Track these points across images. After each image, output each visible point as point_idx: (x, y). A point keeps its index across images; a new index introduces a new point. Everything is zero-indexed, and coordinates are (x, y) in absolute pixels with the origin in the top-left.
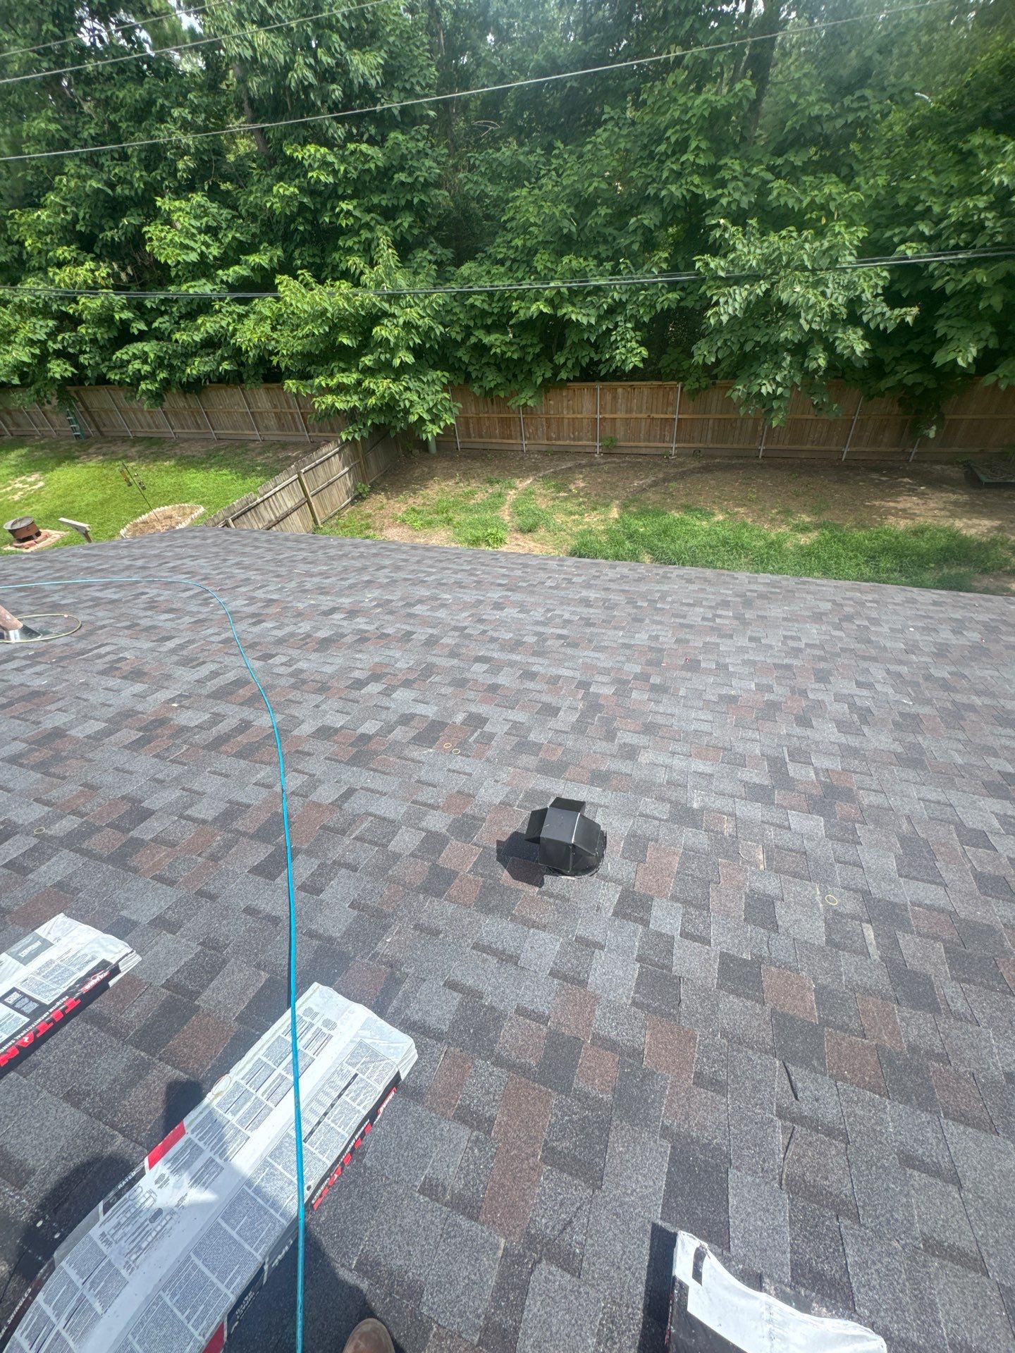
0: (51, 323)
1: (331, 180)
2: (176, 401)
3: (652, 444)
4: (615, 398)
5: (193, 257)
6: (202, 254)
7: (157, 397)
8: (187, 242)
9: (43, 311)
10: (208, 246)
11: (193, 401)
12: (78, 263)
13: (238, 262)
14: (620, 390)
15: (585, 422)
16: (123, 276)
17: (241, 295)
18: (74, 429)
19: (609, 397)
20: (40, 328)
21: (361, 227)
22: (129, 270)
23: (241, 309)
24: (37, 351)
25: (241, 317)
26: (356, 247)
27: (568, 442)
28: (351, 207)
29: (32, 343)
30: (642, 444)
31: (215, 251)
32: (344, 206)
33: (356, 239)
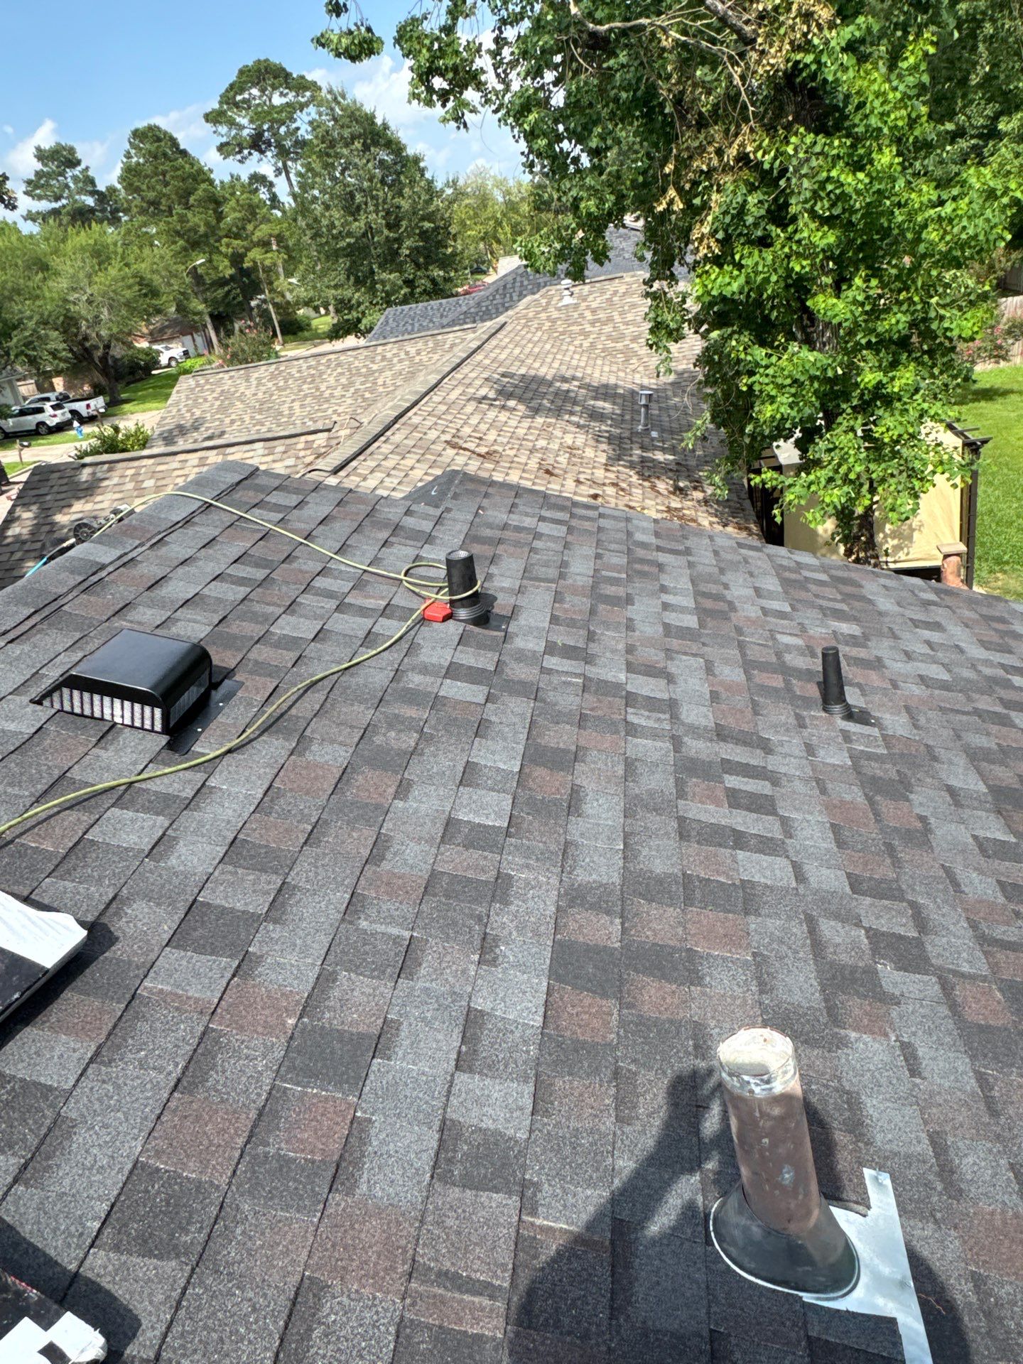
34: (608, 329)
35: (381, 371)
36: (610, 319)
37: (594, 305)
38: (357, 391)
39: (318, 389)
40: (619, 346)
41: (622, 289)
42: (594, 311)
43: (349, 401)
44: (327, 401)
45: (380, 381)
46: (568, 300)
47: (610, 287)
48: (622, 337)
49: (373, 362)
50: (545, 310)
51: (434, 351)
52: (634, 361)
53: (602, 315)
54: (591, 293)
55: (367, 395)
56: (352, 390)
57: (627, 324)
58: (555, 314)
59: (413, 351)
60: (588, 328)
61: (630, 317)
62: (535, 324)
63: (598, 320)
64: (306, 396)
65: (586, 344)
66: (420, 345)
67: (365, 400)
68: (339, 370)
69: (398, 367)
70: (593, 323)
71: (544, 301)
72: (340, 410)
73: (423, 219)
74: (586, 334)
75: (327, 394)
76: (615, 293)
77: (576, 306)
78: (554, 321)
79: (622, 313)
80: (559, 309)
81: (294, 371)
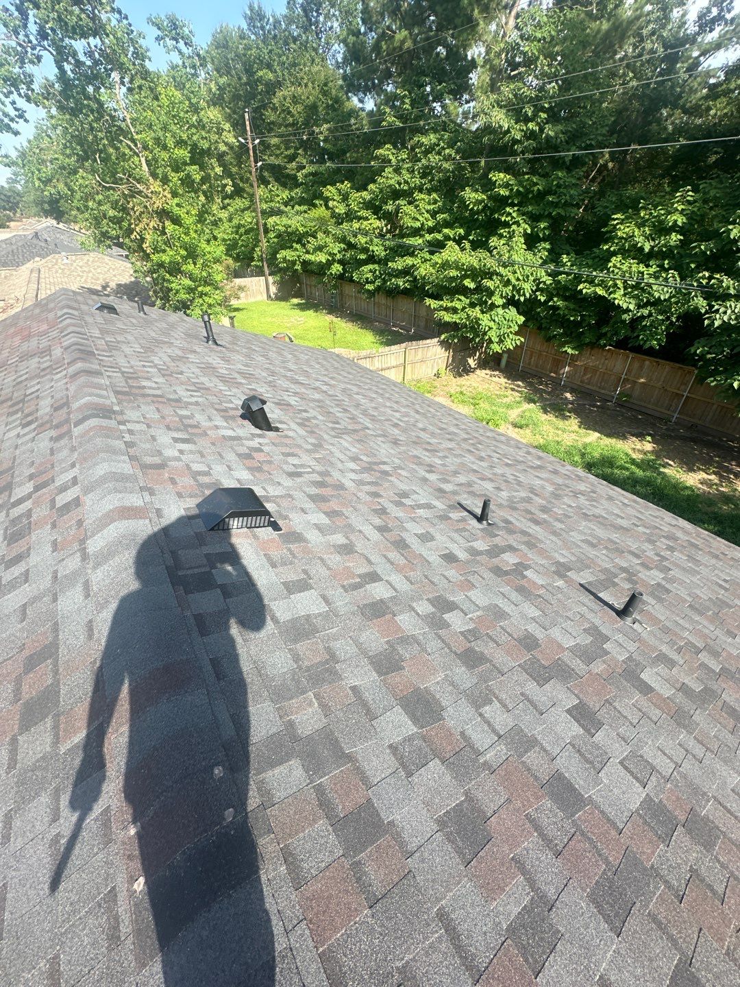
0: (343, 246)
1: (507, 193)
2: (381, 299)
3: (659, 409)
4: (641, 367)
5: (418, 224)
6: (423, 224)
7: (371, 294)
8: (418, 216)
9: (343, 240)
10: (427, 220)
11: (389, 302)
12: (366, 219)
13: (439, 232)
14: (647, 363)
15: (613, 377)
16: (385, 229)
17: (432, 248)
18: (332, 302)
19: (636, 365)
20: (336, 248)
21: (514, 223)
22: (389, 227)
23: (427, 256)
24: (330, 259)
25: (426, 260)
26: (505, 234)
27: (594, 388)
28: (511, 211)
29: (330, 254)
30: (650, 406)
31: (430, 224)
32: (508, 209)
33: (507, 230)
34: (90, 275)
36: (90, 271)
37: (80, 264)
41: (91, 259)
46: (66, 261)
47: (86, 258)
48: (98, 279)
50: (56, 264)
53: (86, 269)
54: (77, 259)
57: (98, 273)
58: (62, 267)
60: (81, 274)
61: (99, 271)
62: (54, 270)
63: (85, 271)
70: (83, 272)
71: (54, 261)
74: (82, 277)
76: (88, 260)
77: (72, 264)
78: (63, 270)
79: (95, 269)
80: (63, 265)
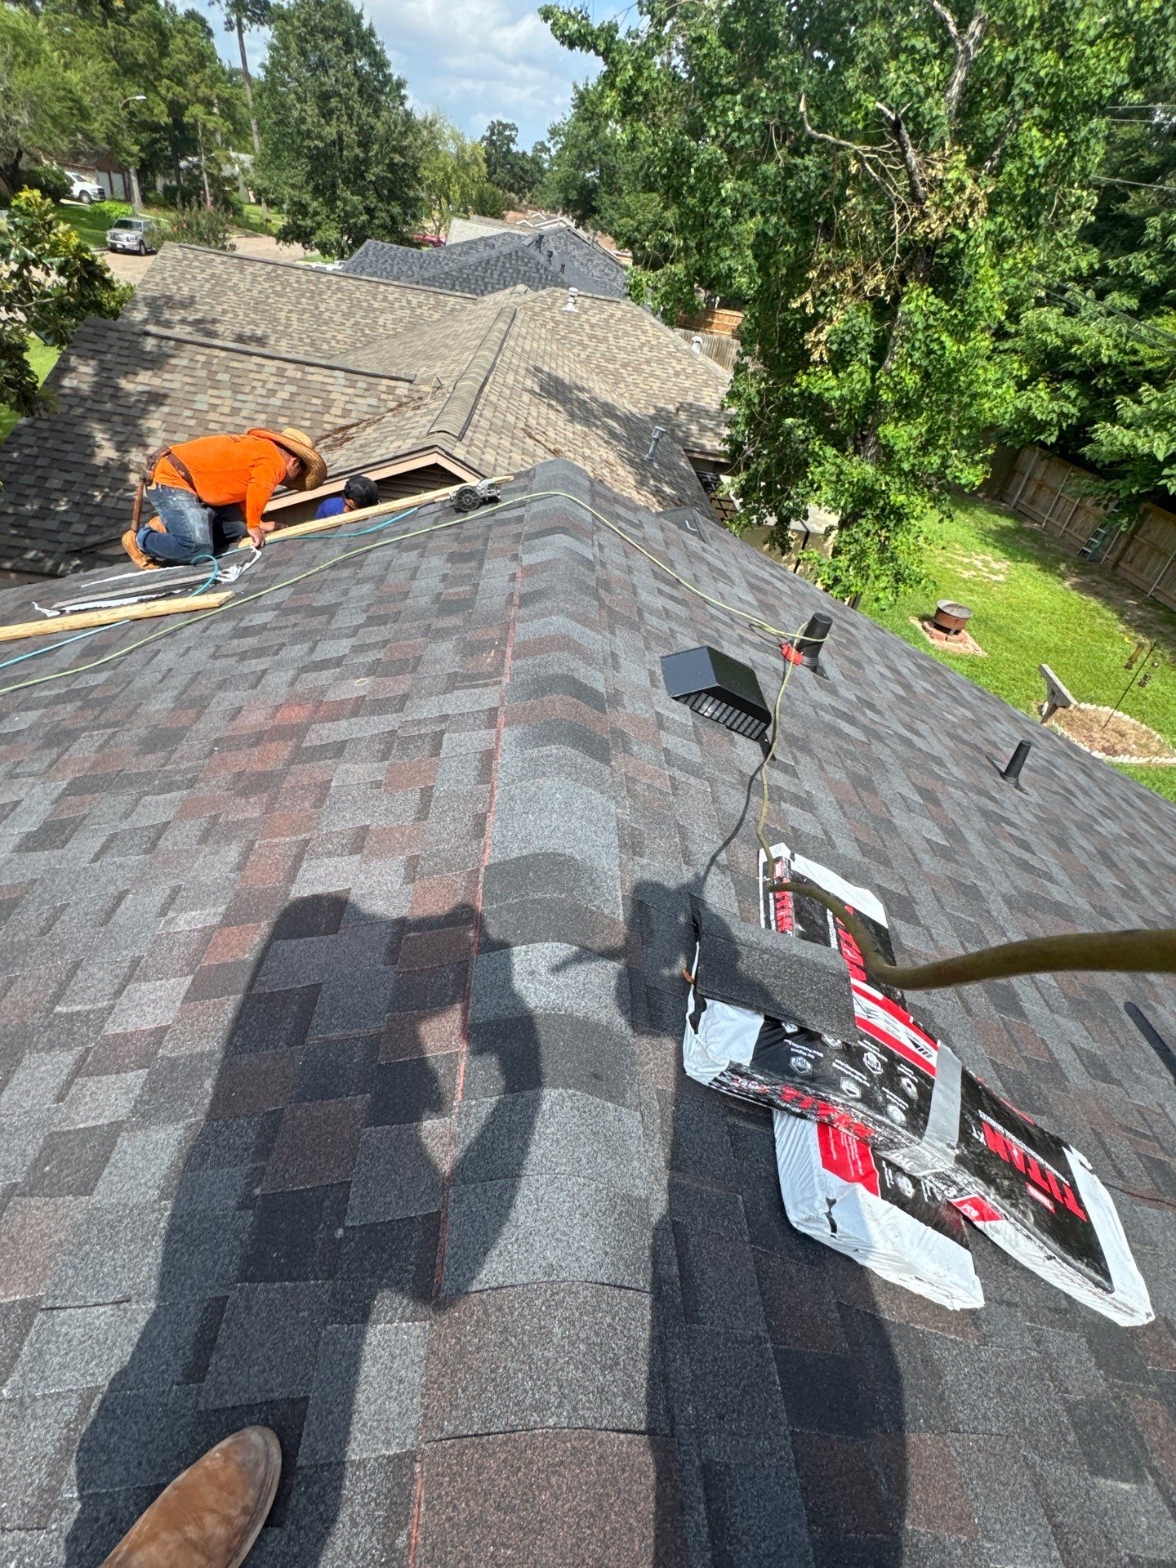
35: (383, 311)
36: (605, 339)
37: (593, 320)
38: (357, 323)
39: (317, 308)
40: (611, 367)
41: (619, 314)
42: (592, 326)
43: (349, 331)
44: (326, 323)
45: (381, 321)
46: (570, 307)
47: (610, 309)
48: (613, 360)
49: (375, 299)
50: (550, 309)
51: (435, 308)
52: (622, 385)
53: (599, 333)
54: (591, 308)
55: (367, 331)
56: (352, 321)
57: (619, 348)
58: (559, 317)
59: (414, 302)
60: (586, 341)
61: (622, 343)
62: (540, 320)
63: (595, 336)
64: (304, 311)
65: (583, 356)
66: (422, 298)
67: (364, 335)
68: (339, 295)
69: (399, 313)
70: (591, 337)
71: (549, 300)
72: (340, 337)
73: (395, 150)
74: (585, 347)
75: (327, 315)
76: (612, 315)
77: (578, 316)
79: (616, 337)
81: (292, 279)
